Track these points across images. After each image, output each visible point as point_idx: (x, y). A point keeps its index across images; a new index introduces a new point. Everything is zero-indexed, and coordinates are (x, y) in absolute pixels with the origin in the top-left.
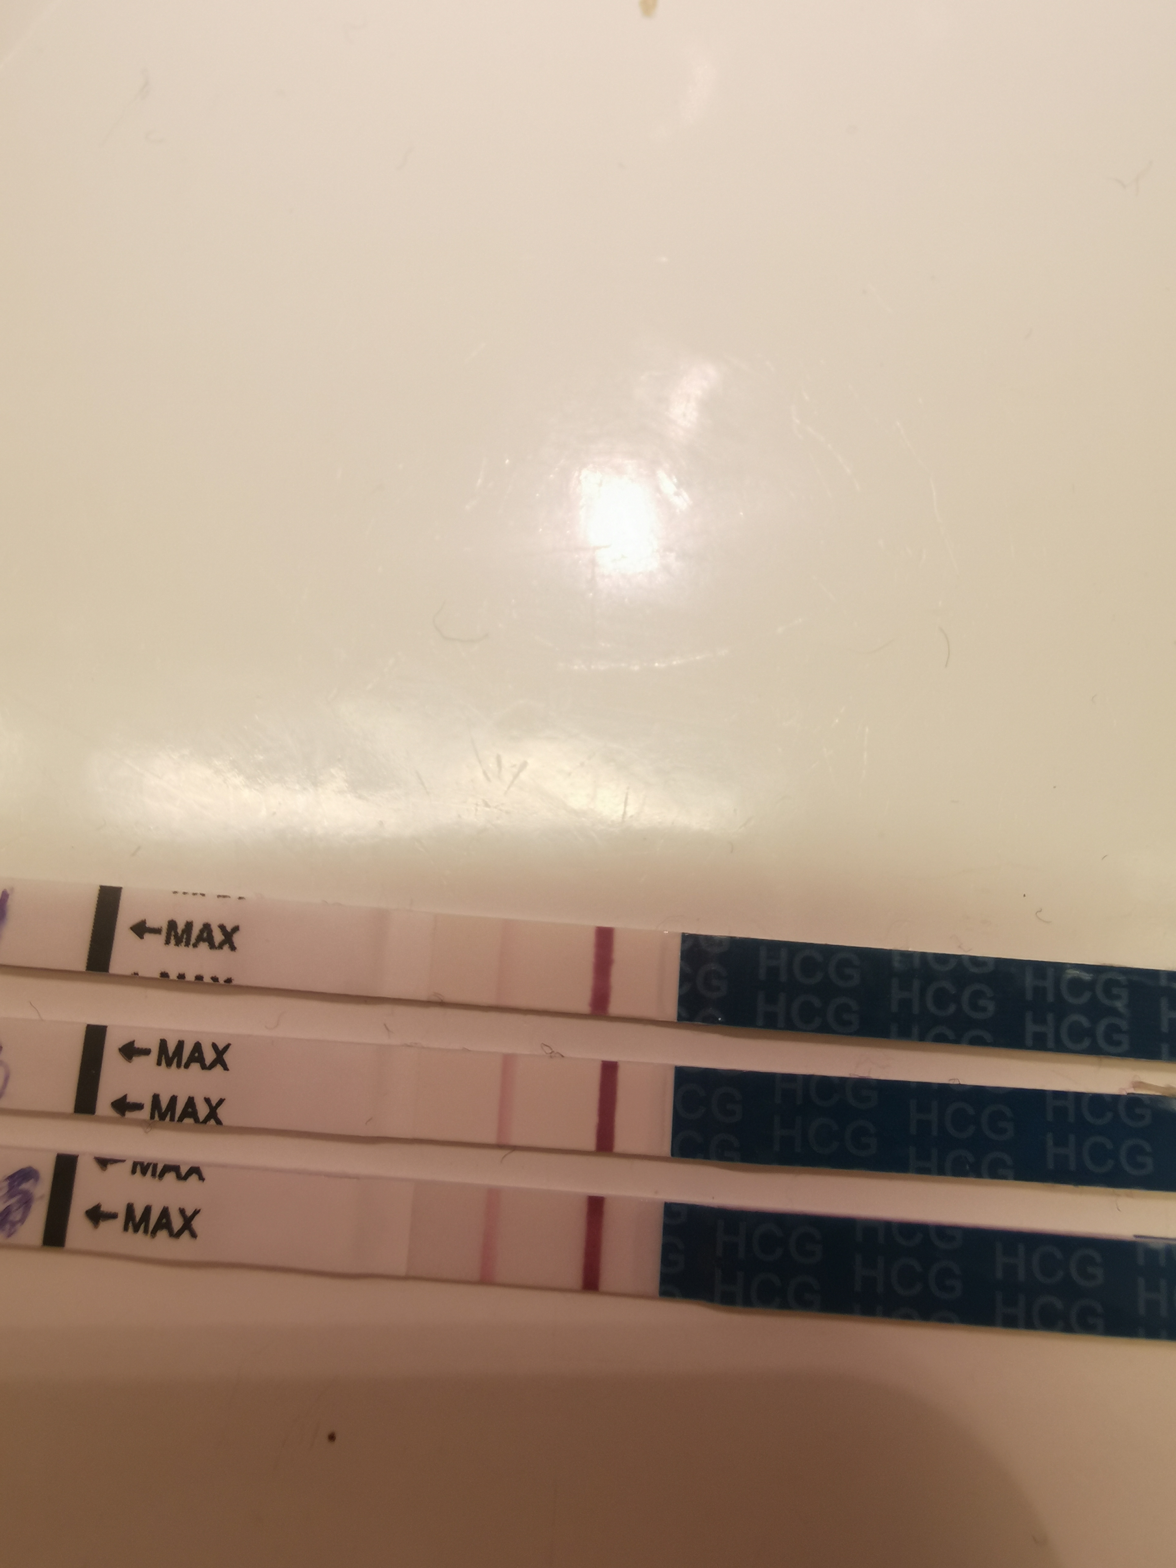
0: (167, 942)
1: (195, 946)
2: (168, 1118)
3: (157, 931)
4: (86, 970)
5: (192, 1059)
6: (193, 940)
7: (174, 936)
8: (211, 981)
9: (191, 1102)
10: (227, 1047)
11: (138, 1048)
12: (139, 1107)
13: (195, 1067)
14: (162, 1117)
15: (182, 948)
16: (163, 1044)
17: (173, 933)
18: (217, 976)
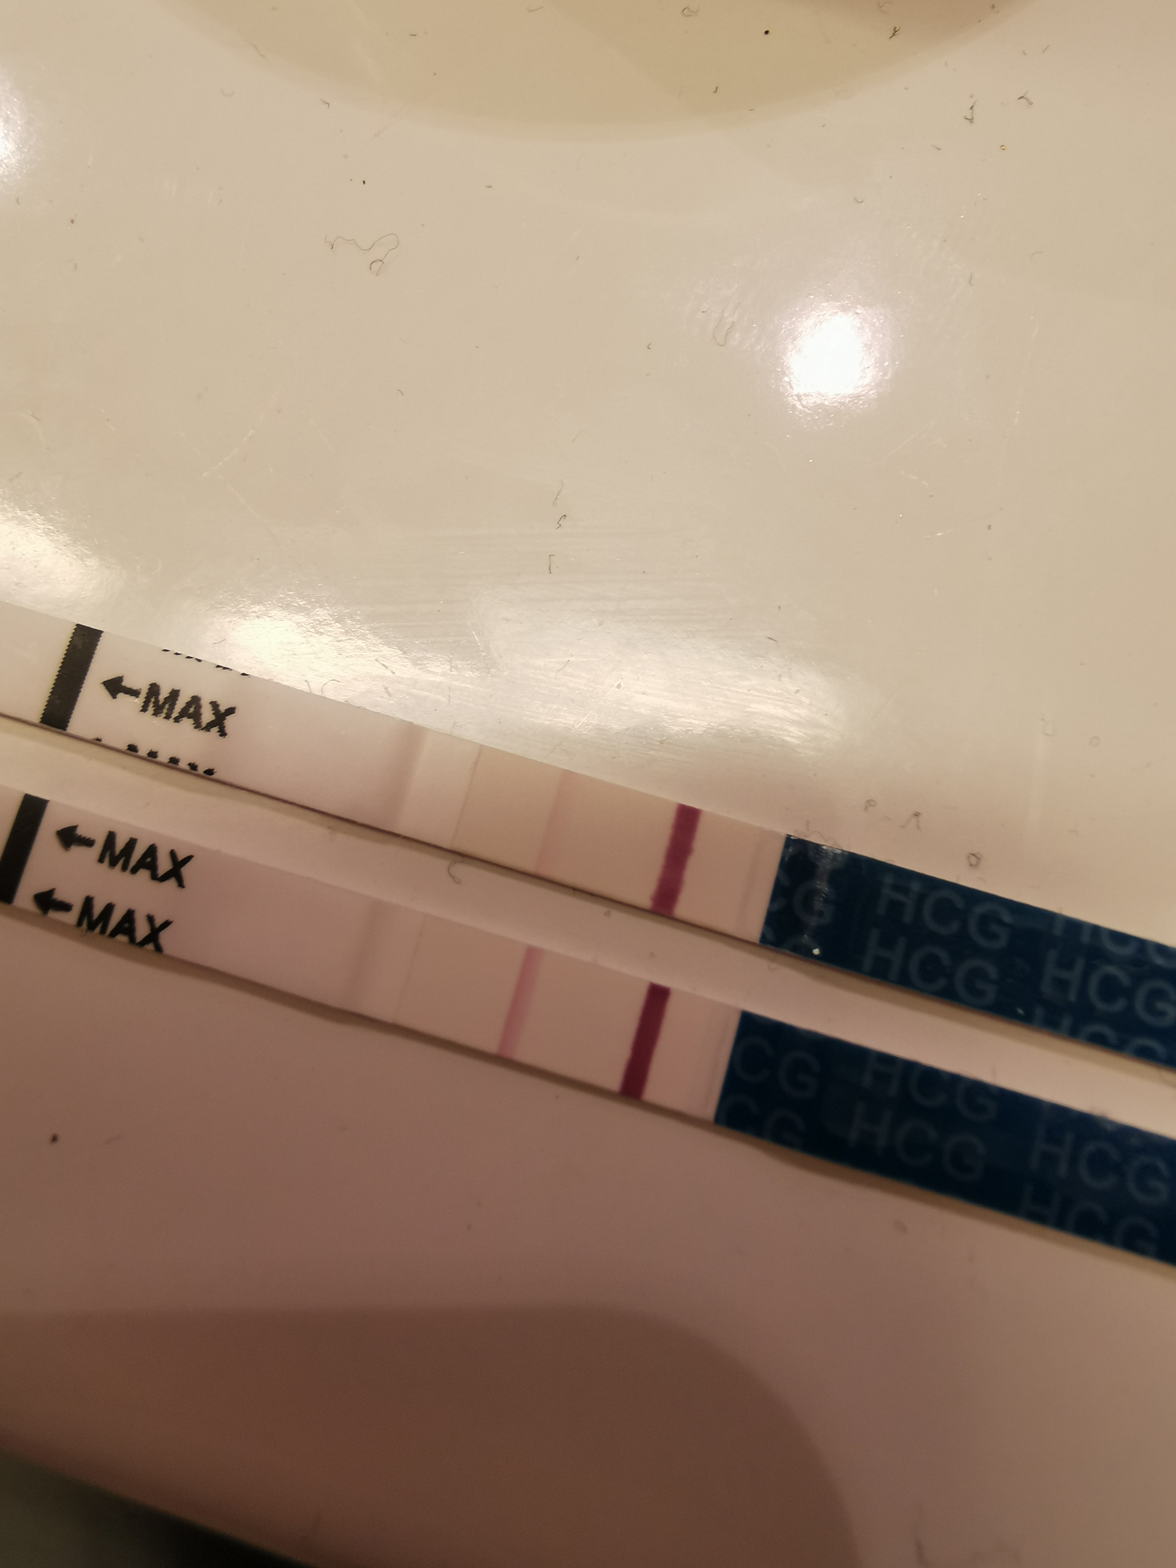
0: (144, 709)
1: (177, 720)
2: (98, 930)
3: (135, 693)
4: (41, 722)
5: (142, 864)
6: (175, 714)
7: (154, 703)
8: (188, 768)
9: (129, 916)
10: (189, 859)
11: (80, 836)
12: (65, 907)
13: (144, 874)
14: (92, 926)
15: (160, 721)
16: (111, 837)
17: (153, 700)
18: (196, 764)
